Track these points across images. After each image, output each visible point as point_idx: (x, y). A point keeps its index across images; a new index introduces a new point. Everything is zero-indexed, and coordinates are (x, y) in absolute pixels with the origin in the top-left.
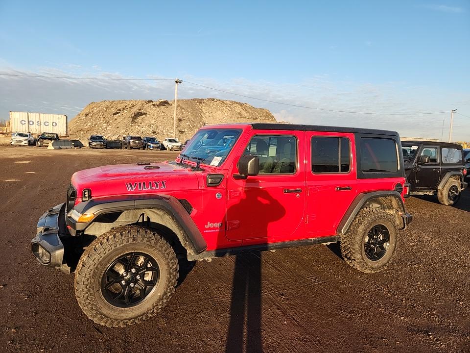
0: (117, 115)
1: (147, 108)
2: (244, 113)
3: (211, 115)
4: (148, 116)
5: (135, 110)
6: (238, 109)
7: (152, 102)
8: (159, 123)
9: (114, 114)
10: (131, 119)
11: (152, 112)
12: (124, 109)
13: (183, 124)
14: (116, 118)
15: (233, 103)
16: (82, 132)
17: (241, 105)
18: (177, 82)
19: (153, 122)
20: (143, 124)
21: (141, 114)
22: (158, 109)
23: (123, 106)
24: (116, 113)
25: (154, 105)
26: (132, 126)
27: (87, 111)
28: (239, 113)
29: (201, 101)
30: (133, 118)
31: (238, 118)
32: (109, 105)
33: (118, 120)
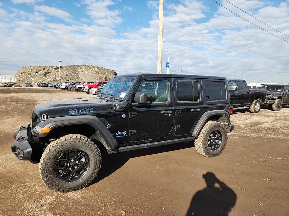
0: (37, 73)
1: (52, 70)
2: (99, 72)
3: (82, 73)
4: (52, 73)
5: (45, 71)
6: (96, 70)
7: (54, 67)
8: (57, 77)
9: (35, 73)
10: (43, 75)
11: (53, 71)
12: (40, 70)
13: (68, 77)
14: (36, 75)
15: (93, 67)
16: (20, 82)
17: (98, 68)
18: (60, 62)
19: (54, 76)
20: (49, 77)
21: (49, 73)
22: (57, 70)
23: (40, 69)
24: (36, 73)
25: (54, 68)
26: (44, 78)
27: (22, 71)
28: (96, 72)
29: (78, 66)
30: (44, 74)
31: (95, 74)
32: (33, 68)
33: (38, 76)
